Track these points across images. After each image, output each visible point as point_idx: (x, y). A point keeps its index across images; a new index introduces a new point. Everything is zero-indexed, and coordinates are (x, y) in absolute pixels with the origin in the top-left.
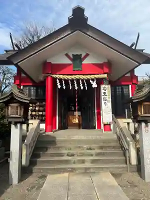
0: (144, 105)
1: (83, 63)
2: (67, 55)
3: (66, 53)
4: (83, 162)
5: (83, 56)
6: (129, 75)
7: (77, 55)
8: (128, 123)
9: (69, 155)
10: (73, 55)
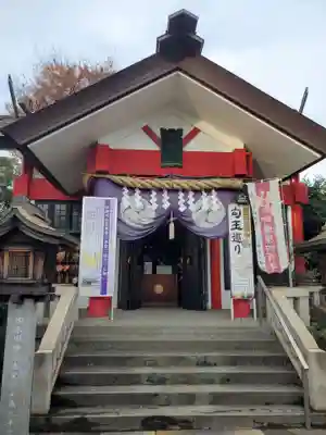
1: (185, 149)
3: (144, 124)
7: (172, 131)
8: (296, 299)
9: (152, 380)
10: (162, 130)
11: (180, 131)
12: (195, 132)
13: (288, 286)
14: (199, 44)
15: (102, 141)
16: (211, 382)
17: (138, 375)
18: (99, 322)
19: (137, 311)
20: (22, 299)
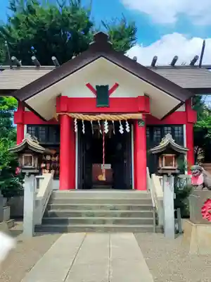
1: (110, 97)
3: (87, 83)
4: (104, 222)
5: (110, 88)
7: (102, 87)
10: (97, 87)
11: (107, 86)
12: (117, 85)
15: (64, 94)
16: (116, 216)
17: (80, 213)
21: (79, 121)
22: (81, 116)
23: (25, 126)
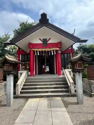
0: (78, 63)
1: (48, 43)
2: (40, 39)
5: (47, 40)
6: (70, 48)
8: (70, 72)
9: (40, 88)
10: (43, 39)
12: (50, 39)
13: (69, 69)
14: (48, 20)
15: (31, 42)
18: (32, 77)
19: (42, 74)
20: (9, 75)
21: (37, 51)
22: (37, 50)
23: (21, 55)
